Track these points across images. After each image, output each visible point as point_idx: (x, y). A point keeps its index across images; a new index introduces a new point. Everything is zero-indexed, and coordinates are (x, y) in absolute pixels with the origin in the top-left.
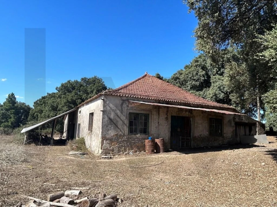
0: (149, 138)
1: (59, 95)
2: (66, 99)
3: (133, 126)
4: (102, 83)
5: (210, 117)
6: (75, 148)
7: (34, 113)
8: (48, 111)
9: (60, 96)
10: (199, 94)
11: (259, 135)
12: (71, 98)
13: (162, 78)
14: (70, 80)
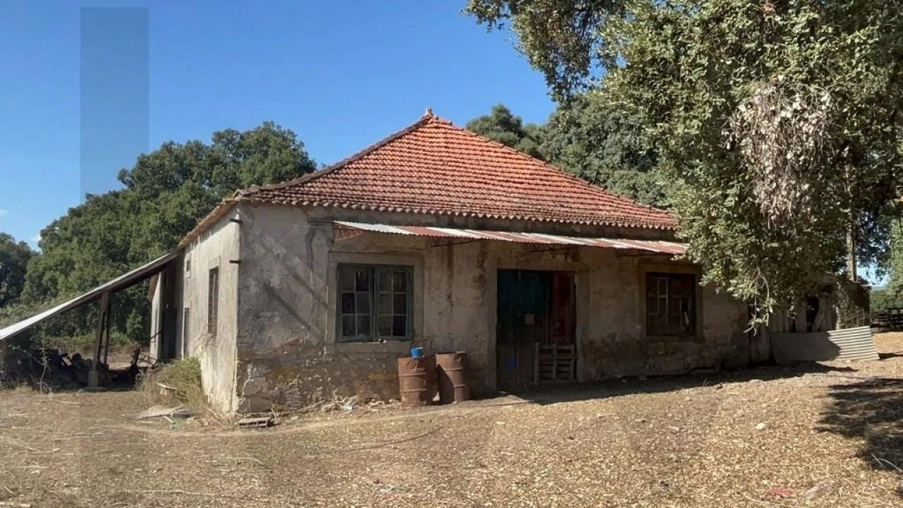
0: (413, 350)
1: (131, 202)
2: (158, 215)
3: (354, 312)
4: (294, 150)
5: (650, 268)
6: (167, 397)
7: (44, 274)
8: (91, 263)
9: (138, 206)
10: (648, 183)
11: (843, 327)
12: (178, 210)
13: (519, 122)
14: (172, 143)
